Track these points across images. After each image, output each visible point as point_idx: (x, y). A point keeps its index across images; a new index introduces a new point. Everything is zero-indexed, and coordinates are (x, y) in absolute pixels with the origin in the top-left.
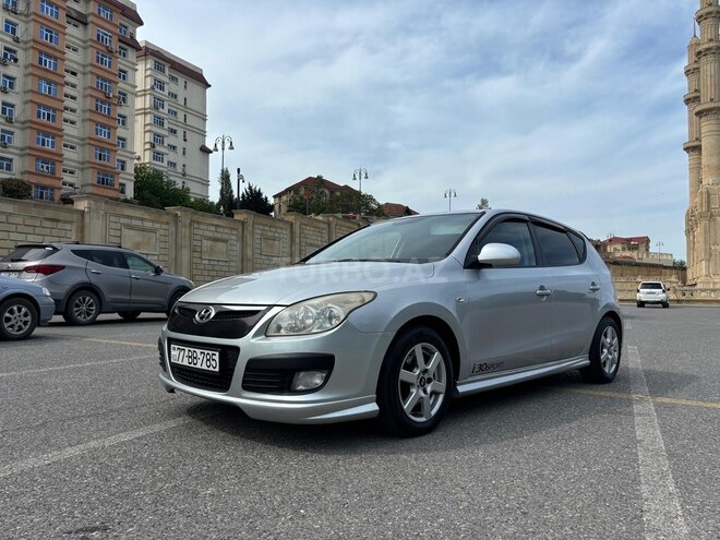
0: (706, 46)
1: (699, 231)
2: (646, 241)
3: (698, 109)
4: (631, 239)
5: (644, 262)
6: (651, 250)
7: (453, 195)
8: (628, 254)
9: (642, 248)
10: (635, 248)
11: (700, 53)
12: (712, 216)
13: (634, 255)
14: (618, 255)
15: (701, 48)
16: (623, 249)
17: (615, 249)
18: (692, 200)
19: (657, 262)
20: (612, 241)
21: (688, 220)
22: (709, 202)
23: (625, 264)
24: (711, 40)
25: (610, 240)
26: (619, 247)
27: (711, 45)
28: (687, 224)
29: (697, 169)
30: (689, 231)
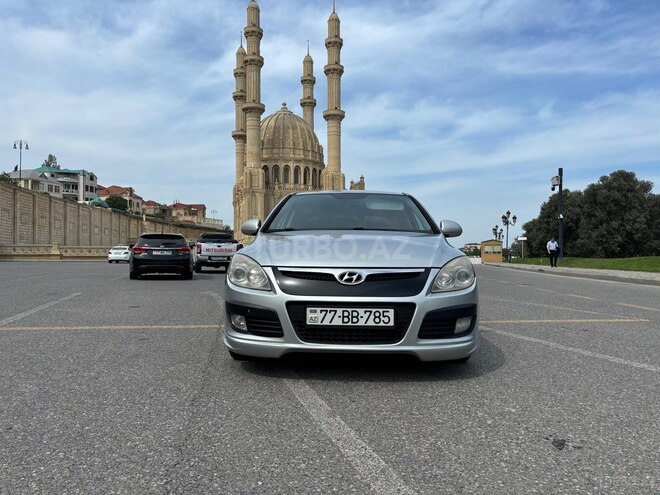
0: (251, 57)
1: (244, 203)
2: (202, 208)
3: (245, 106)
4: (191, 206)
5: (202, 225)
6: (206, 216)
7: (24, 146)
8: (189, 218)
9: (200, 214)
10: (194, 214)
11: (246, 61)
12: (253, 192)
13: (195, 220)
14: (181, 219)
15: (248, 58)
16: (185, 214)
17: (179, 214)
18: (238, 178)
19: (212, 226)
20: (177, 206)
21: (235, 194)
22: (251, 181)
23: (188, 227)
24: (254, 54)
25: (174, 206)
26: (182, 212)
27: (254, 57)
28: (234, 197)
29: (242, 153)
30: (236, 203)
